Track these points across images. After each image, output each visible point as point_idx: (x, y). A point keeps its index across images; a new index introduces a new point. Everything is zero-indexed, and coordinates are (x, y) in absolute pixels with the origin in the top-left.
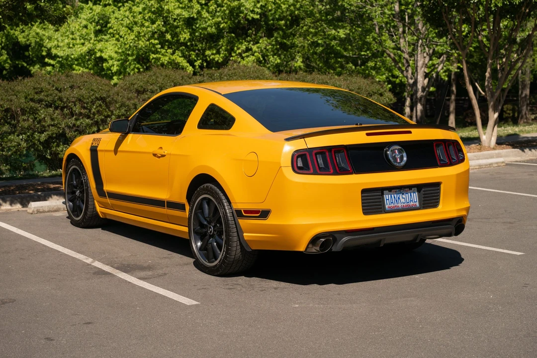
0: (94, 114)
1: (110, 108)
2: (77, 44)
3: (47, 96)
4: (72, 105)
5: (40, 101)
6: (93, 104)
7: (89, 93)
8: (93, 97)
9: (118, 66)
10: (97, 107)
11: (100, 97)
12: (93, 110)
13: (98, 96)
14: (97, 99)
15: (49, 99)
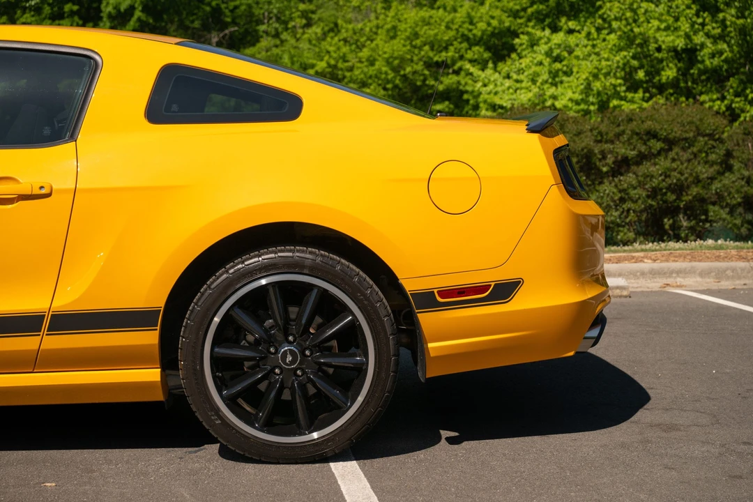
2: (521, 88)
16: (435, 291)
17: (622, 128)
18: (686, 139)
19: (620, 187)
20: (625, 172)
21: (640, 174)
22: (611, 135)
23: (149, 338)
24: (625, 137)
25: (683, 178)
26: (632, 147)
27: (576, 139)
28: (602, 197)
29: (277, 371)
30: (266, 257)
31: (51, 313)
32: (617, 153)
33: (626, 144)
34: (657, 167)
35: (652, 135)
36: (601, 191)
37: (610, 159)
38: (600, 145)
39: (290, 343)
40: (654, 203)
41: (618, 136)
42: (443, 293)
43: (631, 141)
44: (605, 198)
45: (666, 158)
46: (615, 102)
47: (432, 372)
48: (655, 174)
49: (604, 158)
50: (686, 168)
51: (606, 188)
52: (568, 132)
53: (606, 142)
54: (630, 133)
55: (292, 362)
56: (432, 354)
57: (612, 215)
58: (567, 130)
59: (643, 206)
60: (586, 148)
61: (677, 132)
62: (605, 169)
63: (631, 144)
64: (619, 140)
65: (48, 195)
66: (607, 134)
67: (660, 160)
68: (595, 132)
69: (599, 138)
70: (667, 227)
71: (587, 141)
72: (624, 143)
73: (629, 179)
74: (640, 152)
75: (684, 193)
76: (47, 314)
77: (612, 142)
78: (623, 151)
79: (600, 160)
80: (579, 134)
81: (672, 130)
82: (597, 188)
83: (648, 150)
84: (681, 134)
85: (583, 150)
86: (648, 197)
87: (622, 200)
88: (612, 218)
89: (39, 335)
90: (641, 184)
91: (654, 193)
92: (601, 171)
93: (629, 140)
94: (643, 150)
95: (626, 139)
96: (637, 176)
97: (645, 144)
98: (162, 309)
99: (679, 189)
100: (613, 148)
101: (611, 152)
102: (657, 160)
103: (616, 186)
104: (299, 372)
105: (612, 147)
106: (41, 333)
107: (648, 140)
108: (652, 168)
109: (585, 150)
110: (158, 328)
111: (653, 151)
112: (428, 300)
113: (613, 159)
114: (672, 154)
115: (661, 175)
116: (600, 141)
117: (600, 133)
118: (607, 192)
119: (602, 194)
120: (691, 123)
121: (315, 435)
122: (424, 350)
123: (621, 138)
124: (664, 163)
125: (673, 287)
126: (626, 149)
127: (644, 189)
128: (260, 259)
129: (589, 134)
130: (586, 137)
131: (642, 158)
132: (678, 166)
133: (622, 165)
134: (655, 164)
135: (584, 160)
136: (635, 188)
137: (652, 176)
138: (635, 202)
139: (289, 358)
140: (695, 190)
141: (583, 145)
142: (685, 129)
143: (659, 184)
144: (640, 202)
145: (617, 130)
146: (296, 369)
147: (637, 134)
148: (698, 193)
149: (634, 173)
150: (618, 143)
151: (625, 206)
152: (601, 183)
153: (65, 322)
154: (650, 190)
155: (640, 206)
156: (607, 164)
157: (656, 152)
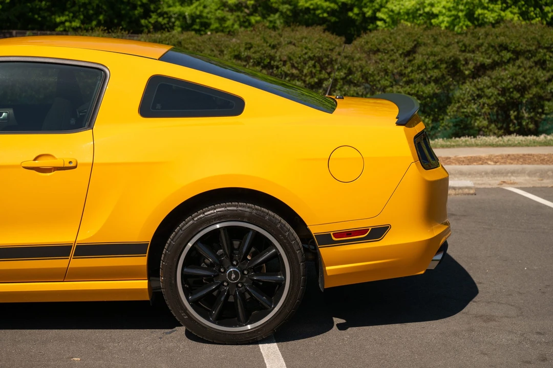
0: (306, 76)
1: (327, 69)
3: (255, 53)
4: (281, 64)
5: (247, 59)
6: (305, 64)
7: (302, 51)
8: (306, 56)
9: (448, 22)
10: (309, 67)
11: (314, 56)
12: (305, 71)
13: (312, 55)
14: (311, 58)
15: (257, 56)
16: (332, 233)
17: (481, 41)
18: (529, 51)
19: (479, 87)
20: (483, 74)
21: (493, 77)
22: (473, 46)
23: (141, 261)
24: (483, 48)
25: (526, 81)
26: (488, 56)
27: (446, 49)
28: (464, 94)
29: (225, 284)
30: (219, 210)
31: (76, 244)
32: (477, 60)
33: (484, 54)
34: (507, 72)
35: (503, 47)
36: (464, 89)
37: (471, 65)
38: (464, 54)
39: (234, 266)
40: (503, 99)
41: (478, 47)
42: (337, 235)
43: (488, 52)
44: (466, 95)
45: (514, 65)
46: (479, 11)
47: (328, 284)
48: (505, 77)
49: (467, 63)
50: (529, 73)
51: (467, 87)
52: (440, 44)
53: (469, 52)
54: (487, 45)
55: (235, 279)
56: (329, 274)
57: (471, 108)
58: (439, 43)
59: (495, 102)
60: (453, 56)
61: (523, 46)
62: (467, 72)
63: (488, 54)
64: (478, 50)
65: (75, 167)
66: (470, 46)
67: (509, 67)
68: (460, 44)
69: (463, 48)
70: (512, 117)
71: (454, 51)
72: (482, 53)
73: (485, 81)
74: (494, 61)
75: (526, 93)
76: (73, 245)
77: (473, 52)
78: (482, 59)
79: (464, 65)
80: (448, 46)
81: (519, 44)
82: (461, 86)
83: (500, 59)
84: (526, 48)
85: (450, 58)
86: (499, 94)
87: (479, 96)
88: (471, 110)
89: (68, 258)
90: (494, 85)
91: (504, 92)
92: (464, 74)
93: (486, 50)
94: (496, 59)
95: (484, 50)
96: (491, 78)
97: (498, 54)
98: (150, 243)
99: (523, 89)
100: (474, 57)
101: (472, 59)
102: (507, 67)
103: (475, 86)
104: (240, 285)
105: (472, 55)
106: (70, 257)
107: (501, 51)
108: (503, 73)
109: (452, 59)
110: (147, 255)
111: (504, 59)
112: (326, 239)
113: (473, 65)
114: (518, 62)
115: (509, 78)
116: (464, 51)
117: (465, 45)
118: (468, 90)
119: (464, 92)
120: (534, 38)
121: (249, 327)
122: (323, 271)
123: (480, 49)
124: (512, 69)
125: (508, 184)
126: (484, 58)
127: (496, 88)
128: (215, 211)
129: (456, 45)
130: (453, 48)
131: (494, 65)
132: (522, 72)
133: (481, 70)
134: (505, 69)
135: (451, 66)
136: (489, 88)
137: (502, 79)
138: (489, 98)
139: (233, 276)
140: (534, 90)
141: (451, 54)
142: (528, 43)
143: (507, 85)
144: (492, 98)
145: (477, 43)
146: (237, 284)
147: (492, 47)
148: (537, 92)
149: (489, 76)
150: (477, 52)
151: (482, 101)
152: (464, 83)
153: (85, 250)
154: (501, 89)
155: (492, 101)
156: (469, 69)
157: (506, 61)
